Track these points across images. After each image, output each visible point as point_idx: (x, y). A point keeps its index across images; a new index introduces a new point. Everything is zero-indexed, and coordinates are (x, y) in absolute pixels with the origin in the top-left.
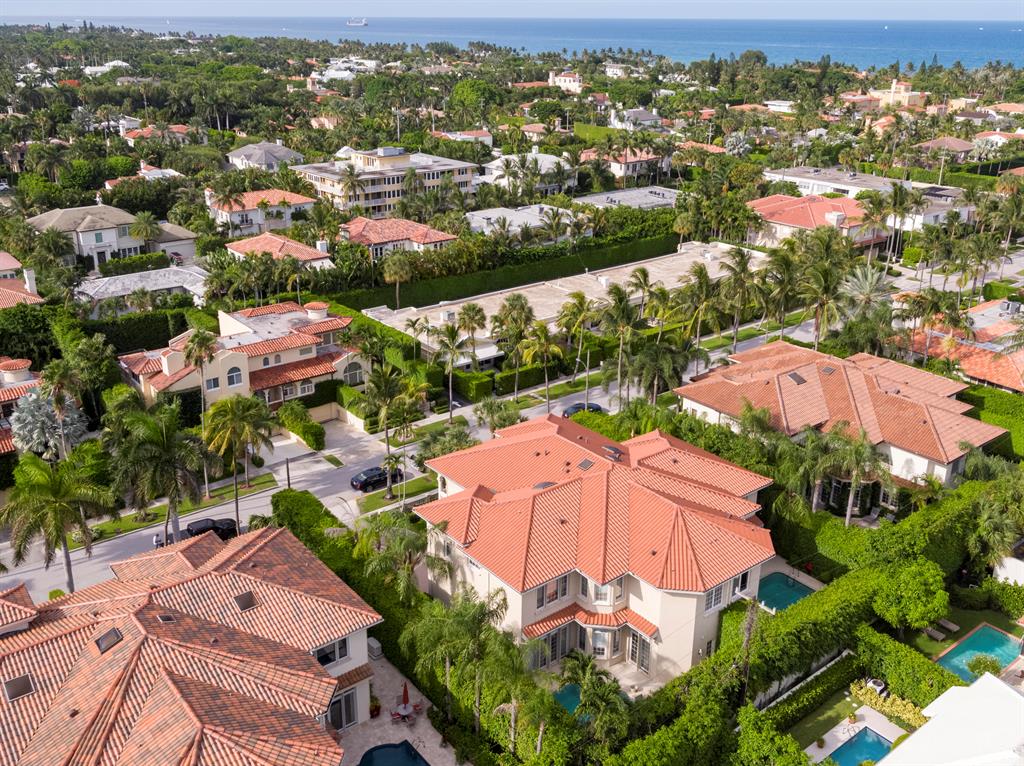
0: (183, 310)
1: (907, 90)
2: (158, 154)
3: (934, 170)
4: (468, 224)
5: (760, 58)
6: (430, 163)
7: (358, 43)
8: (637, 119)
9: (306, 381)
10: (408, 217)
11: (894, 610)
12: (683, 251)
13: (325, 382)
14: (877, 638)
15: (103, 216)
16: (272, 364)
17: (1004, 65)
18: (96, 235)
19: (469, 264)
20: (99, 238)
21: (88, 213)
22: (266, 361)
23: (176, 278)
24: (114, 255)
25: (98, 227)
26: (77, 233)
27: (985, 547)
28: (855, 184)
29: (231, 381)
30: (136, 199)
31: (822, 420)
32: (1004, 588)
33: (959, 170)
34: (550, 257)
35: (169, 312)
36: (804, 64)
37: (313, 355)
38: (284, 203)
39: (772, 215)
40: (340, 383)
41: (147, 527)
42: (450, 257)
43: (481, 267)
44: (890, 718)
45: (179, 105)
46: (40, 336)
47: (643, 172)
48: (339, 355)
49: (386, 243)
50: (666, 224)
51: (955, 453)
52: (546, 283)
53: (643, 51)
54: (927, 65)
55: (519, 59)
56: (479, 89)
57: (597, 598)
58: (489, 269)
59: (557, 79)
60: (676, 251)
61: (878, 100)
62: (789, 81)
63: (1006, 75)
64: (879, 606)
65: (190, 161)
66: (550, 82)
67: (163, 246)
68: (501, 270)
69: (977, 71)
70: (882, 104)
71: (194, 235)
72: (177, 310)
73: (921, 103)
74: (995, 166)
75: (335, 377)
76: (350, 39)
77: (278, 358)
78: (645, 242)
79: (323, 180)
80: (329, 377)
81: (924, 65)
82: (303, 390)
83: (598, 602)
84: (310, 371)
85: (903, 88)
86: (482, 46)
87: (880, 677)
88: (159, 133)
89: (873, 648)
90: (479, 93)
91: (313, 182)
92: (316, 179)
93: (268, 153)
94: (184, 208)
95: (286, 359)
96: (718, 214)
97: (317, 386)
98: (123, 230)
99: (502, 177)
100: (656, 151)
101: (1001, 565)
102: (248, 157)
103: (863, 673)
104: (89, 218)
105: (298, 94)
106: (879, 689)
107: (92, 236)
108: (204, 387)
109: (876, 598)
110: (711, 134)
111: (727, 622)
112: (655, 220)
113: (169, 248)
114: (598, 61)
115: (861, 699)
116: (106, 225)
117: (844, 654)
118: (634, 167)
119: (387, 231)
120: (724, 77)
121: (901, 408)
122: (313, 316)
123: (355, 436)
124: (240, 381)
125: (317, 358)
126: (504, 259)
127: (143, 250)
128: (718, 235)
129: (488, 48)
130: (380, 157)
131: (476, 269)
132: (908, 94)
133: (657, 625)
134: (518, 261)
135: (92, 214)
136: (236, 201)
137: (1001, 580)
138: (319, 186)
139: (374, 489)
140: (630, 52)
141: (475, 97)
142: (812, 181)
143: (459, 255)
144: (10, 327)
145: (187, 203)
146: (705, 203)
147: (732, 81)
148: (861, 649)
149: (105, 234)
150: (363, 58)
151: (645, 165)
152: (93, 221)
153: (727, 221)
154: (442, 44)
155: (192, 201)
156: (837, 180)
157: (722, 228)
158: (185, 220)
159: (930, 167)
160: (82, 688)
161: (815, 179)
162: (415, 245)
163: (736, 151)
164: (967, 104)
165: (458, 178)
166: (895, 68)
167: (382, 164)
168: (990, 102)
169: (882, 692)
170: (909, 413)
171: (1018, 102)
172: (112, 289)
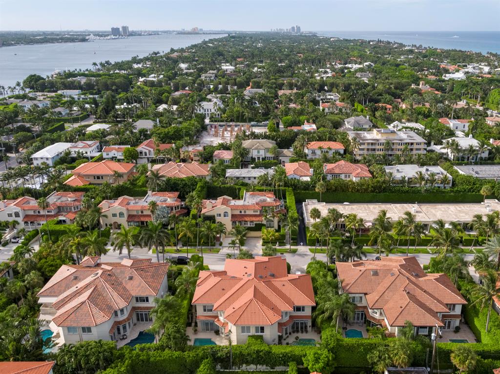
0: (242, 187)
6: (406, 138)
9: (252, 222)
13: (259, 224)
16: (243, 213)
18: (258, 151)
22: (241, 212)
26: (252, 149)
29: (225, 216)
35: (237, 187)
37: (258, 213)
38: (329, 148)
40: (264, 225)
41: (176, 254)
49: (341, 174)
67: (281, 158)
75: (262, 223)
77: (245, 212)
80: (260, 222)
82: (250, 225)
84: (254, 219)
95: (248, 213)
97: (255, 224)
98: (268, 150)
104: (258, 144)
107: (256, 151)
108: (216, 215)
122: (268, 199)
123: (257, 245)
124: (228, 216)
125: (259, 215)
127: (274, 158)
149: (261, 151)
152: (258, 146)
165: (416, 146)
172: (237, 174)
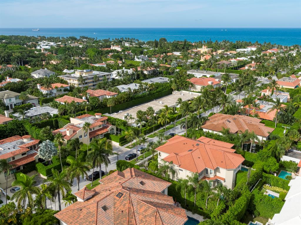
0: (57, 119)
1: (206, 48)
2: (10, 74)
3: (223, 69)
4: (119, 90)
5: (165, 40)
6: (98, 73)
7: (44, 37)
8: (143, 58)
9: (101, 134)
10: (101, 89)
11: (269, 169)
12: (174, 93)
13: (106, 134)
14: (267, 175)
15: (10, 94)
16: (93, 130)
17: (227, 41)
18: (9, 99)
19: (124, 101)
20: (10, 100)
21: (5, 93)
22: (91, 130)
23: (45, 110)
24: (15, 105)
25: (10, 97)
26: (4, 99)
27: (279, 154)
28: (208, 74)
29: (85, 136)
30: (15, 88)
31: (237, 130)
32: (284, 162)
33: (229, 69)
34: (143, 97)
35: (53, 120)
36: (177, 41)
37: (102, 127)
38: (62, 87)
39: (195, 83)
40: (109, 134)
42: (119, 99)
43: (127, 101)
44: (273, 191)
45: (5, 59)
46: (22, 129)
47: (152, 73)
48: (108, 127)
49: (100, 96)
50: (168, 87)
51: (267, 135)
52: (146, 104)
53: (132, 38)
54: (209, 41)
55: (98, 41)
56: (95, 51)
57: (210, 174)
58: (128, 101)
59: (113, 47)
60: (172, 94)
61: (200, 51)
62: (177, 46)
63: (228, 44)
64: (265, 168)
65: (22, 76)
66: (112, 48)
67: (28, 101)
68: (131, 101)
69: (221, 43)
70: (202, 52)
71: (37, 98)
72: (55, 119)
73: (210, 51)
74: (237, 67)
75: (108, 132)
76: (41, 36)
77: (94, 129)
78: (164, 92)
79: (70, 80)
81: (208, 41)
82: (101, 137)
83: (211, 175)
84: (102, 132)
85: (205, 47)
86: (84, 38)
87: (268, 183)
88: (4, 67)
89: (266, 177)
90: (95, 52)
91: (67, 80)
92: (68, 79)
93: (45, 72)
94: (31, 90)
95: (96, 129)
96: (181, 83)
97: (104, 135)
98: (17, 97)
99: (117, 76)
100: (155, 67)
101: (282, 157)
102: (39, 74)
103: (265, 183)
104: (6, 95)
105: (39, 54)
106: (269, 186)
107: (8, 100)
109: (264, 167)
110: (164, 62)
111: (238, 175)
112: (165, 86)
113: (31, 102)
114: (121, 42)
115: (266, 188)
116: (12, 96)
117: (260, 180)
118: (150, 71)
119: (99, 93)
120: (159, 46)
121: (253, 126)
122: (97, 117)
123: (118, 147)
125: (103, 128)
126: (132, 98)
127: (23, 103)
128: (181, 89)
129: (86, 38)
130: (85, 72)
131: (125, 102)
132: (207, 49)
133: (225, 178)
134: (135, 99)
135: (7, 93)
136: (50, 87)
137: (283, 161)
138: (69, 81)
139: (132, 159)
140: (129, 39)
141: (94, 53)
142: (197, 74)
143: (121, 98)
144: (13, 127)
145: (32, 89)
146: (177, 81)
147: (161, 46)
148: (263, 178)
149: (12, 99)
150: (49, 42)
151: (152, 71)
152: (8, 95)
153: (183, 85)
154: (72, 37)
155: (33, 88)
156: (203, 73)
157: (182, 87)
158: (32, 93)
159: (222, 68)
160: (120, 206)
161: (197, 73)
162: (107, 96)
163: (174, 66)
164: (222, 51)
165: (107, 77)
166: (201, 42)
167: (86, 74)
168: (227, 51)
169: (270, 186)
170: (255, 127)
171: (233, 51)
